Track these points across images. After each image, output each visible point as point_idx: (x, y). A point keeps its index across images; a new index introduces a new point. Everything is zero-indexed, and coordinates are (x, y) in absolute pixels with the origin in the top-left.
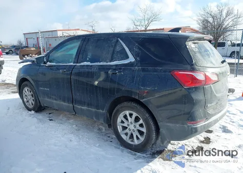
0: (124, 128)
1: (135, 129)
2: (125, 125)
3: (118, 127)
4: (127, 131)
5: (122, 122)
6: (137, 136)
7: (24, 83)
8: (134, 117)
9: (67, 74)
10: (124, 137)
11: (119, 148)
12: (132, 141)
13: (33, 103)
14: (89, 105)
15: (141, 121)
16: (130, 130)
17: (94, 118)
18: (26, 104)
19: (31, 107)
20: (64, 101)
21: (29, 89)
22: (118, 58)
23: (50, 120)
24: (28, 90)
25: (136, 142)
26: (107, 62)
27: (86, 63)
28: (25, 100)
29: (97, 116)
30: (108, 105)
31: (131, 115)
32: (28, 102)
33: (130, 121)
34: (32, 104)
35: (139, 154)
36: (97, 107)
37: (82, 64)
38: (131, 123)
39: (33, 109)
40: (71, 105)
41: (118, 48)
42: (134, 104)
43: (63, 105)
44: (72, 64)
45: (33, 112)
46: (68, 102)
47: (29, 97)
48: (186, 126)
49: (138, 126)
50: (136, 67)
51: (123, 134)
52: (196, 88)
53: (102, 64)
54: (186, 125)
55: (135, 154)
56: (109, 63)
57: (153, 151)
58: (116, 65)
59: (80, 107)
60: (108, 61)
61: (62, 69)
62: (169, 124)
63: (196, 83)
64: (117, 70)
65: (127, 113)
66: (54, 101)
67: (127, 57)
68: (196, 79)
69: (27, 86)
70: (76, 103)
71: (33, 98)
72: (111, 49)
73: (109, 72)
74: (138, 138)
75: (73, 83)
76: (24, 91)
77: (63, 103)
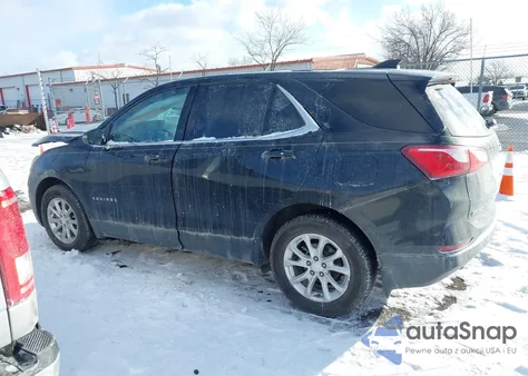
0: (300, 270)
1: (325, 271)
2: (302, 263)
3: (286, 269)
4: (307, 275)
5: (295, 258)
6: (329, 284)
7: (49, 190)
8: (321, 245)
9: (163, 165)
10: (299, 288)
11: (290, 313)
12: (318, 296)
13: (75, 232)
14: (217, 227)
15: (339, 254)
16: (312, 273)
17: (229, 254)
18: (57, 235)
19: (69, 241)
20: (155, 223)
21: (64, 202)
22: (280, 126)
23: (121, 267)
24: (60, 204)
25: (328, 297)
26: (255, 135)
27: (204, 139)
28: (53, 226)
29: (237, 249)
30: (261, 226)
31: (315, 242)
32: (61, 230)
33: (312, 255)
34: (72, 235)
35: (335, 321)
36: (237, 231)
37: (196, 141)
38: (316, 259)
39: (76, 246)
40: (174, 230)
41: (279, 106)
42: (320, 220)
43: (151, 230)
44: (171, 142)
45: (75, 252)
46: (165, 224)
47: (64, 220)
48: (436, 256)
49: (331, 264)
50: (324, 143)
51: (297, 283)
52: (453, 180)
53: (242, 138)
54: (437, 253)
55: (328, 322)
56: (259, 138)
57: (361, 312)
58: (278, 141)
59: (194, 233)
60: (256, 132)
61: (148, 153)
62: (401, 255)
63: (453, 169)
64: (281, 150)
65: (307, 238)
66: (130, 225)
67: (301, 123)
68: (452, 161)
69: (57, 194)
70: (184, 226)
71: (75, 222)
72: (264, 107)
73: (263, 156)
74: (331, 289)
75: (176, 184)
76: (50, 208)
77: (153, 227)
